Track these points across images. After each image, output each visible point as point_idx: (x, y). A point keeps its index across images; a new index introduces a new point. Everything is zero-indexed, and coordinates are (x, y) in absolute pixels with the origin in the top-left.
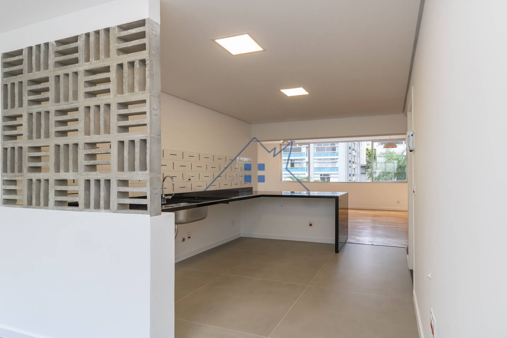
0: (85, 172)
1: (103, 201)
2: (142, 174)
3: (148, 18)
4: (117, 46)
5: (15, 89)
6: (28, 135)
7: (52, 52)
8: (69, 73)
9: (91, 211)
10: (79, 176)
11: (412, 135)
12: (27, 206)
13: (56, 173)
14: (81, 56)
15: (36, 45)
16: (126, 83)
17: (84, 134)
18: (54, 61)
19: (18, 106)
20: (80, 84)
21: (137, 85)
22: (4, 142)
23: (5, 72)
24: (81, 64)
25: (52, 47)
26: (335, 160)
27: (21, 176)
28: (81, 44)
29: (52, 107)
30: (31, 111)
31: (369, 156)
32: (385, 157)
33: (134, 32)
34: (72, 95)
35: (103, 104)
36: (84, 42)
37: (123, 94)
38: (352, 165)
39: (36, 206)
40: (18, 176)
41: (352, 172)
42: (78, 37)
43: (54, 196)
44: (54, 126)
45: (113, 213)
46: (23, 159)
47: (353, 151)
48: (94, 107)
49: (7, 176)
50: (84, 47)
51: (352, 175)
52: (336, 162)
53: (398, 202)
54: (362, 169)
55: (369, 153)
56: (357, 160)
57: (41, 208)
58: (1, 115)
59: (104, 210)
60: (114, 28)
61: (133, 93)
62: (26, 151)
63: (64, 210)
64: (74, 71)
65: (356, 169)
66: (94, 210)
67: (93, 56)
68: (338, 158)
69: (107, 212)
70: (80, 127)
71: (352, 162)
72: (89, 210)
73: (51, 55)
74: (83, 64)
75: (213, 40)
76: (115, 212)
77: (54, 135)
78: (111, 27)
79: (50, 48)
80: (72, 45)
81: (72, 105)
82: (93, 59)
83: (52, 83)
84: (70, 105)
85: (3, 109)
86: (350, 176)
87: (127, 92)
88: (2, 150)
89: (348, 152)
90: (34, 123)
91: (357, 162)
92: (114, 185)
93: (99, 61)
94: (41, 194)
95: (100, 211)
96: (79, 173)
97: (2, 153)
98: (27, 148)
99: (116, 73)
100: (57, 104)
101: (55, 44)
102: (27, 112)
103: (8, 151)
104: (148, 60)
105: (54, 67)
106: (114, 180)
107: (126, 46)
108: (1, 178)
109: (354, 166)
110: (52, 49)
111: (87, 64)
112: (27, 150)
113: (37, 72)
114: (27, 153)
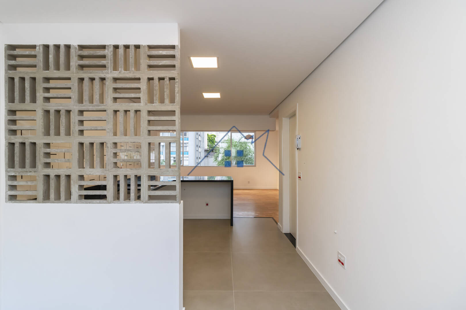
0: (114, 169)
1: (134, 194)
2: (172, 170)
3: (177, 45)
4: (147, 62)
5: (25, 84)
6: (43, 131)
7: (74, 55)
8: (95, 78)
9: (121, 203)
10: (107, 172)
11: (300, 138)
12: (43, 201)
13: (80, 169)
14: (109, 64)
15: (54, 45)
16: (156, 95)
17: (113, 134)
18: (77, 64)
19: (29, 101)
20: (108, 89)
21: (167, 98)
22: (9, 136)
23: (10, 64)
24: (109, 72)
25: (74, 50)
26: (186, 144)
27: (35, 172)
28: (109, 53)
29: (75, 107)
30: (47, 108)
31: (209, 141)
32: (227, 143)
33: (165, 53)
34: (98, 98)
35: (134, 110)
36: (112, 53)
37: (154, 103)
38: (198, 149)
39: (55, 200)
40: (31, 172)
41: (198, 155)
42: (106, 47)
43: (78, 191)
44: (77, 125)
45: (144, 203)
46: (37, 154)
47: (199, 136)
48: (123, 111)
49: (14, 172)
50: (112, 56)
51: (198, 158)
52: (186, 146)
53: (249, 182)
54: (205, 152)
55: (209, 138)
56: (202, 144)
57: (61, 202)
58: (6, 109)
59: (134, 202)
60: (144, 46)
61: (163, 104)
62: (41, 148)
63: (90, 203)
64: (100, 77)
65: (201, 153)
66: (124, 202)
67: (123, 67)
68: (188, 143)
69: (137, 203)
70: (109, 128)
71: (198, 146)
72: (119, 202)
73: (74, 57)
74: (111, 72)
75: (190, 57)
76: (146, 203)
77: (78, 134)
78: (142, 45)
79: (72, 51)
80: (99, 52)
81: (99, 107)
82: (123, 69)
83: (74, 84)
84: (97, 107)
85: (7, 102)
86: (197, 159)
87: (158, 102)
88: (7, 144)
89: (195, 138)
90: (51, 120)
91: (202, 147)
92: (144, 180)
93: (129, 72)
94: (61, 189)
95: (131, 202)
96: (107, 170)
97: (7, 148)
98: (43, 145)
99: (147, 85)
100: (80, 105)
101: (77, 47)
102: (43, 109)
103: (15, 146)
104: (177, 79)
105: (77, 69)
106: (145, 175)
107: (157, 64)
108: (6, 174)
109: (200, 150)
110: (74, 52)
111: (115, 72)
112: (42, 146)
113: (55, 71)
114: (42, 148)
